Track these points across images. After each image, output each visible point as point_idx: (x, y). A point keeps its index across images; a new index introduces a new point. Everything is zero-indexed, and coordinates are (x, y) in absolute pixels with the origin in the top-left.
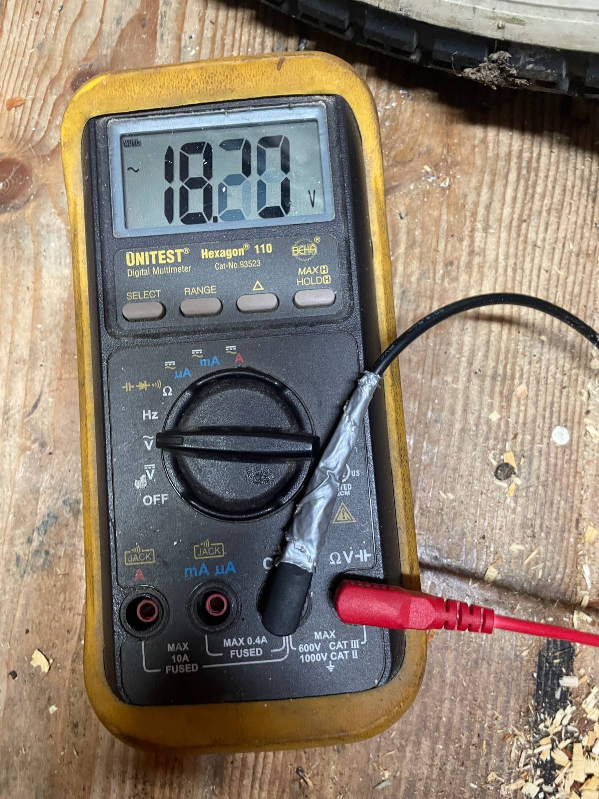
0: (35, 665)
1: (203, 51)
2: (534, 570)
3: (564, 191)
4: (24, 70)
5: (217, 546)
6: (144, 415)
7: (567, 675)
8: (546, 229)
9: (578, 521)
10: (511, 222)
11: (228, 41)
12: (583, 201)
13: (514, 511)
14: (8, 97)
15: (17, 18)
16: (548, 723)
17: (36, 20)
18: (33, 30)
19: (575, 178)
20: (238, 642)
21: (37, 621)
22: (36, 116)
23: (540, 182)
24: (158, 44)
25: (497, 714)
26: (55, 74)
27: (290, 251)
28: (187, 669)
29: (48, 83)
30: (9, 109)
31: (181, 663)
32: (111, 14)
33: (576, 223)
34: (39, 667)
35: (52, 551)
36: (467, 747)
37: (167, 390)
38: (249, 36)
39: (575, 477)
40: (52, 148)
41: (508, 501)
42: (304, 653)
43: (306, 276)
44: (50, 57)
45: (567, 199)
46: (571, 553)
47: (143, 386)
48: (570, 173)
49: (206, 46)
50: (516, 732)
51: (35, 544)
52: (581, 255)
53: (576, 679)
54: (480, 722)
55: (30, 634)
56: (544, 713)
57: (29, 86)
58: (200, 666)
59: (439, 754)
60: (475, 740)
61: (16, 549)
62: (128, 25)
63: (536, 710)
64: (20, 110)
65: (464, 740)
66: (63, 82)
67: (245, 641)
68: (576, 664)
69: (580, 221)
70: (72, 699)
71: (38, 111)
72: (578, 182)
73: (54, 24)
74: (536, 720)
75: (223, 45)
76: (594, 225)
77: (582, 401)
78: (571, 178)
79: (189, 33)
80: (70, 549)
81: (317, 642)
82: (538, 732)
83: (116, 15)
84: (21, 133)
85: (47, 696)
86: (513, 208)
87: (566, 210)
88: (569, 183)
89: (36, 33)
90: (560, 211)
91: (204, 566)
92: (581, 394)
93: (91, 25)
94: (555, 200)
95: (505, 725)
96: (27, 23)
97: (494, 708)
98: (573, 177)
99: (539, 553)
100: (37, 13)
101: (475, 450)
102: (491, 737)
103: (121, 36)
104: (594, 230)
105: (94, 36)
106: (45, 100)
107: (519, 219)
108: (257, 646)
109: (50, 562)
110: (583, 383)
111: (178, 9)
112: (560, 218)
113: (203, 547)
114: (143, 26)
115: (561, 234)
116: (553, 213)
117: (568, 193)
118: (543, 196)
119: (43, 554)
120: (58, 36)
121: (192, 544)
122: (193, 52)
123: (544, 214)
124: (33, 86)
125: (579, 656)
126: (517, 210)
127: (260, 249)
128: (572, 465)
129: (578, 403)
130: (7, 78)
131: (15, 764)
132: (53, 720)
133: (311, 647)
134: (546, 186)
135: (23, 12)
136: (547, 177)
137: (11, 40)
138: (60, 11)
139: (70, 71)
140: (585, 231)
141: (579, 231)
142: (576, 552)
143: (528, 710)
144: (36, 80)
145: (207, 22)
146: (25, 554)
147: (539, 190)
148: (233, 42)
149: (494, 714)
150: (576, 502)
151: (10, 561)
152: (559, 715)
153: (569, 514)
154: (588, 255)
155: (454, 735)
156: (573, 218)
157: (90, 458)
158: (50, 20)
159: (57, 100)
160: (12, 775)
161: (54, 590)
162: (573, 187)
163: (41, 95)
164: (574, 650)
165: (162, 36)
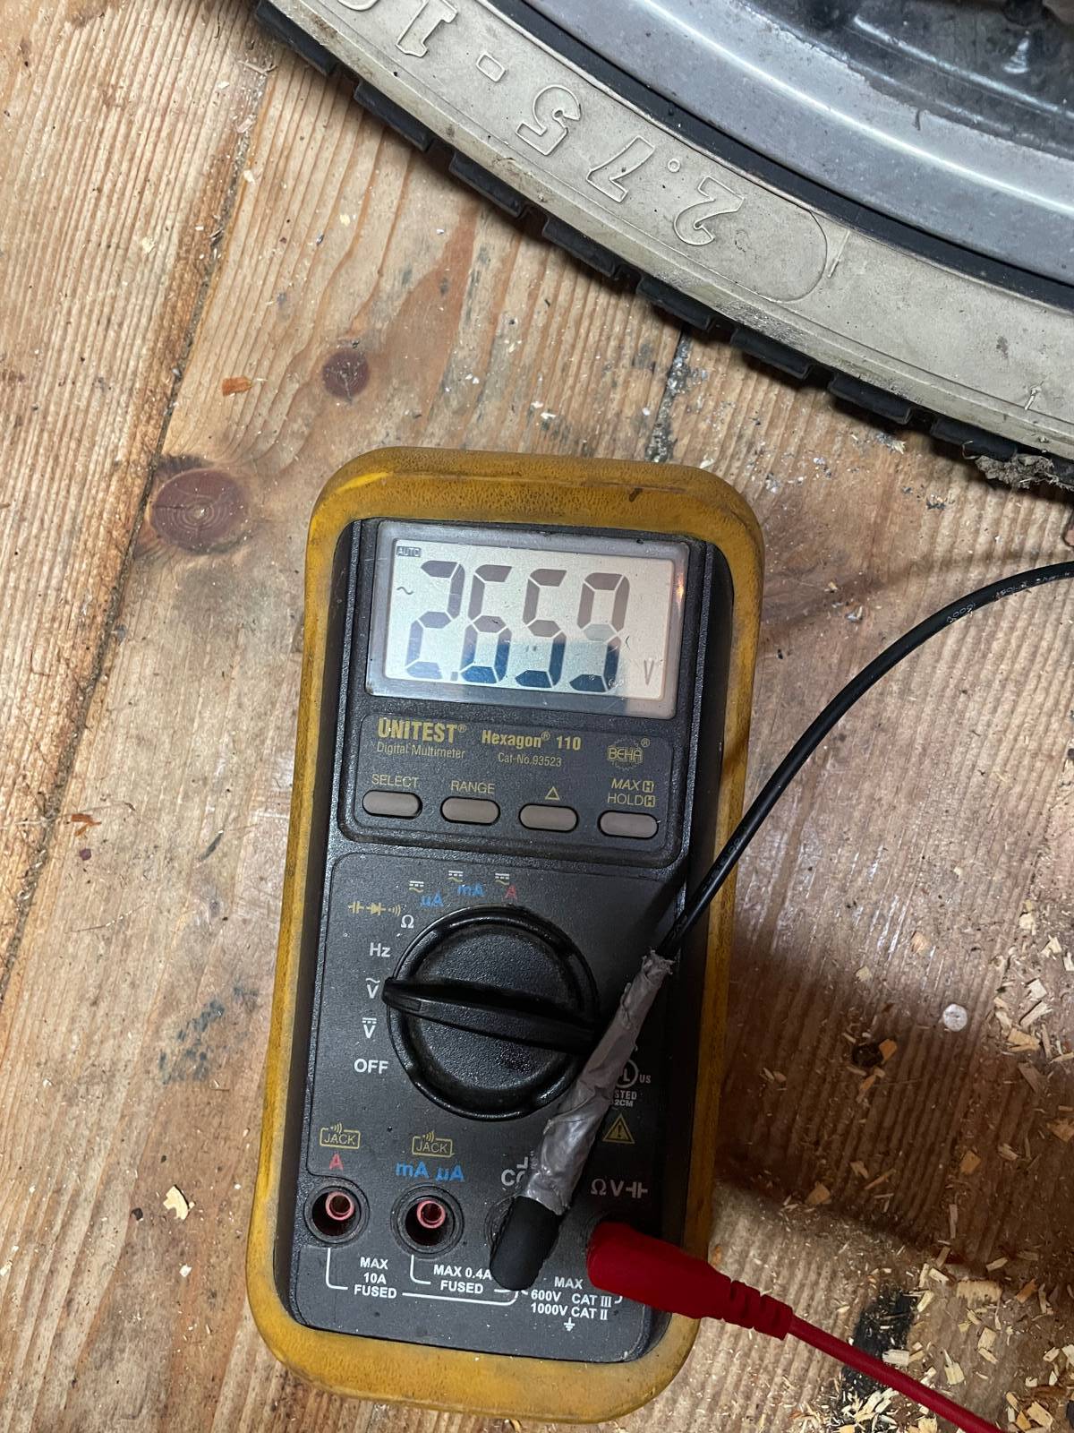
0: (169, 1207)
1: (527, 349)
2: (879, 1200)
3: (1034, 654)
4: (254, 334)
5: (444, 1143)
6: (372, 949)
7: (896, 1348)
8: (995, 710)
9: (955, 1142)
10: (943, 690)
11: (568, 336)
12: (1060, 674)
13: (866, 1115)
14: (226, 376)
15: (251, 241)
16: (856, 1407)
17: (280, 252)
18: (275, 268)
19: (1055, 636)
20: (454, 1271)
21: (179, 1148)
22: (264, 411)
23: (1000, 635)
24: (461, 324)
25: (788, 1383)
26: (301, 347)
27: (606, 752)
28: (382, 1293)
29: (289, 360)
30: (226, 393)
31: (375, 1284)
32: (395, 263)
33: (1041, 707)
34: (174, 1210)
35: (209, 1055)
36: (740, 1417)
37: (408, 921)
38: (601, 335)
39: (963, 1079)
40: (283, 466)
41: (859, 1099)
42: (538, 1302)
43: (621, 791)
44: (296, 317)
45: (1037, 666)
46: (936, 1185)
47: (375, 909)
48: (1049, 628)
49: (534, 338)
50: (810, 1411)
51: (188, 1044)
52: (1040, 757)
53: (907, 1354)
54: (763, 1390)
55: (167, 1164)
56: (853, 1393)
57: (259, 362)
58: (399, 1293)
59: (699, 1421)
60: (751, 1411)
61: (163, 1044)
62: (420, 283)
63: (844, 1388)
64: (242, 398)
65: (737, 1409)
66: (311, 364)
67: (462, 1272)
68: (912, 1336)
69: (1049, 703)
70: (213, 1260)
71: (268, 404)
72: (1058, 644)
73: (307, 264)
74: (841, 1400)
75: (559, 342)
76: (1069, 714)
77: (996, 972)
78: (1048, 635)
79: (509, 316)
80: (236, 1057)
81: (557, 1290)
82: (840, 1415)
83: (404, 265)
84: (240, 436)
85: (179, 1250)
86: (951, 668)
87: (1031, 685)
88: (1044, 644)
89: (279, 275)
90: (1020, 685)
91: (422, 1164)
92: (995, 961)
93: (364, 274)
94: (1017, 666)
95: (797, 1398)
96: (267, 254)
97: (786, 1372)
98: (1051, 634)
99: (890, 1178)
100: (284, 240)
101: (826, 1017)
102: (774, 1410)
103: (407, 302)
104: (1067, 721)
105: (366, 296)
106: (281, 388)
107: (956, 687)
108: (477, 1280)
109: (206, 1070)
110: (1003, 948)
111: (500, 271)
112: (1018, 695)
113: (424, 1141)
114: (443, 291)
115: (1016, 721)
116: (1011, 686)
117: (1039, 658)
118: (1001, 657)
119: (198, 1059)
120: (312, 285)
121: (412, 1135)
122: (512, 349)
123: (996, 685)
124: (266, 363)
125: (918, 1325)
126: (957, 673)
127: (564, 743)
128: (963, 1062)
129: (990, 975)
130: (228, 341)
131: (125, 1332)
132: (183, 1283)
133: (549, 1295)
134: (1008, 642)
135: (262, 234)
136: (1012, 629)
137: (240, 278)
138: (318, 244)
139: (322, 348)
140: (1053, 720)
141: (1044, 719)
142: (944, 1183)
143: (832, 1384)
144: (271, 353)
145: (541, 300)
146: (172, 1053)
147: (996, 646)
148: (575, 340)
149: (783, 1383)
150: (958, 1116)
151: (151, 1060)
152: (874, 1398)
153: (943, 1132)
154: (1050, 757)
155: (723, 1399)
156: (1039, 698)
157: (288, 978)
158: (302, 255)
159: (299, 391)
160: (120, 1345)
161: (207, 1111)
162: (1050, 650)
163: (275, 379)
164: (913, 1316)
165: (469, 313)
